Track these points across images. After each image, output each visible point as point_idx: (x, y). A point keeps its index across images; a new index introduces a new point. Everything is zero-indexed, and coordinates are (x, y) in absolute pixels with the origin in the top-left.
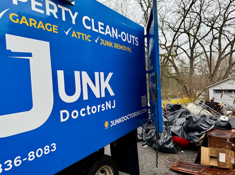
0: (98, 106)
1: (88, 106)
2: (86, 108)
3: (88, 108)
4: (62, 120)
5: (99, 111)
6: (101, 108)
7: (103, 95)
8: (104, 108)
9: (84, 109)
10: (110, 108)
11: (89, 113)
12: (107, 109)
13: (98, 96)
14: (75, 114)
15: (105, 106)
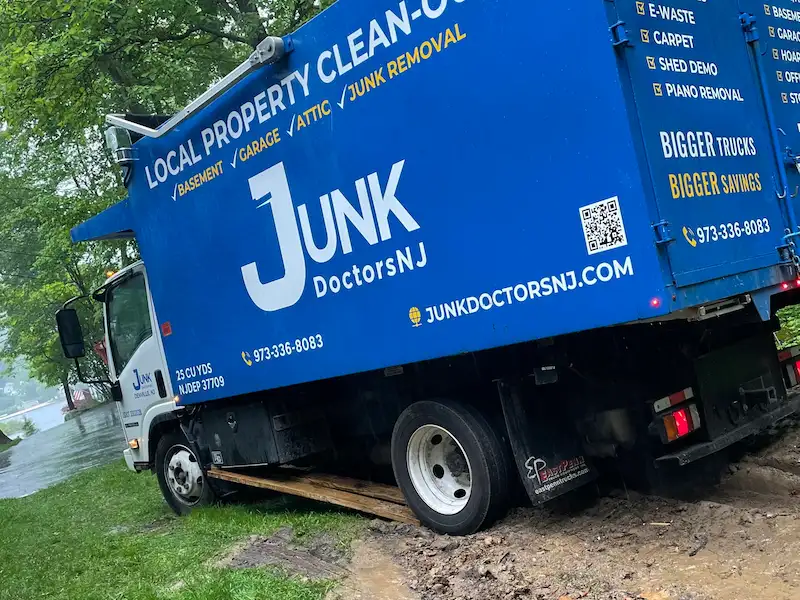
0: (377, 264)
1: (354, 267)
2: (351, 271)
3: (356, 271)
4: (320, 295)
5: (380, 277)
6: (385, 269)
7: (386, 235)
8: (393, 267)
9: (347, 274)
10: (411, 267)
11: (359, 283)
12: (402, 270)
13: (372, 240)
14: (335, 284)
15: (395, 263)
